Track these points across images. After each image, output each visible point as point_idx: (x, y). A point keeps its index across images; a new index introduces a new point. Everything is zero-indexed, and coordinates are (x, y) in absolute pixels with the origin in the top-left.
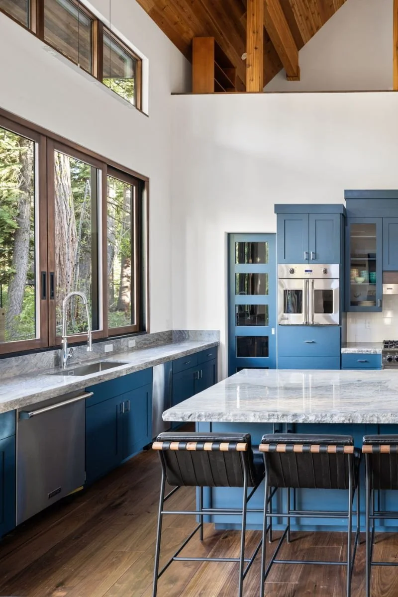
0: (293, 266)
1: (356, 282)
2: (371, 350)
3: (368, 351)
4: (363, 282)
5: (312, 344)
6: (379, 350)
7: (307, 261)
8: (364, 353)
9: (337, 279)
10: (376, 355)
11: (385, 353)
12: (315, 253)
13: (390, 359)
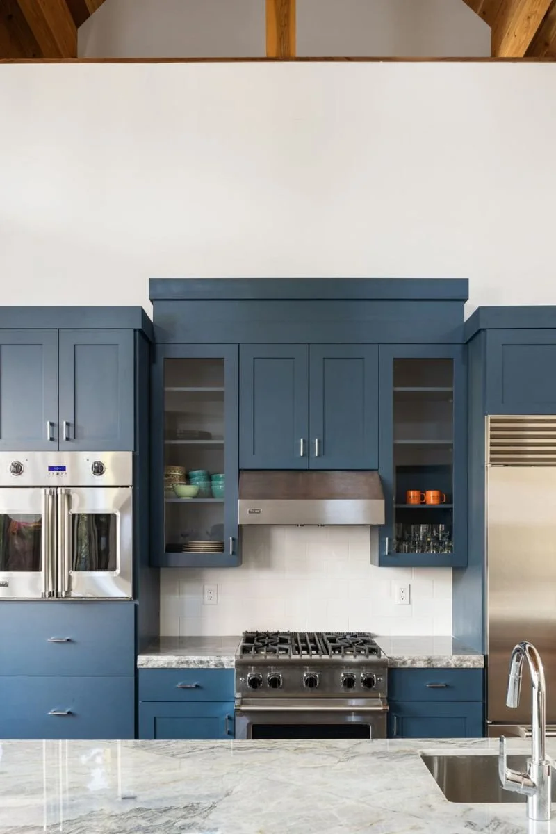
0: (20, 457)
1: (179, 497)
2: (208, 660)
3: (201, 662)
4: (194, 497)
5: (68, 645)
6: (230, 660)
7: (55, 444)
8: (191, 666)
9: (128, 487)
10: (220, 671)
11: (242, 666)
12: (72, 426)
13: (255, 683)
